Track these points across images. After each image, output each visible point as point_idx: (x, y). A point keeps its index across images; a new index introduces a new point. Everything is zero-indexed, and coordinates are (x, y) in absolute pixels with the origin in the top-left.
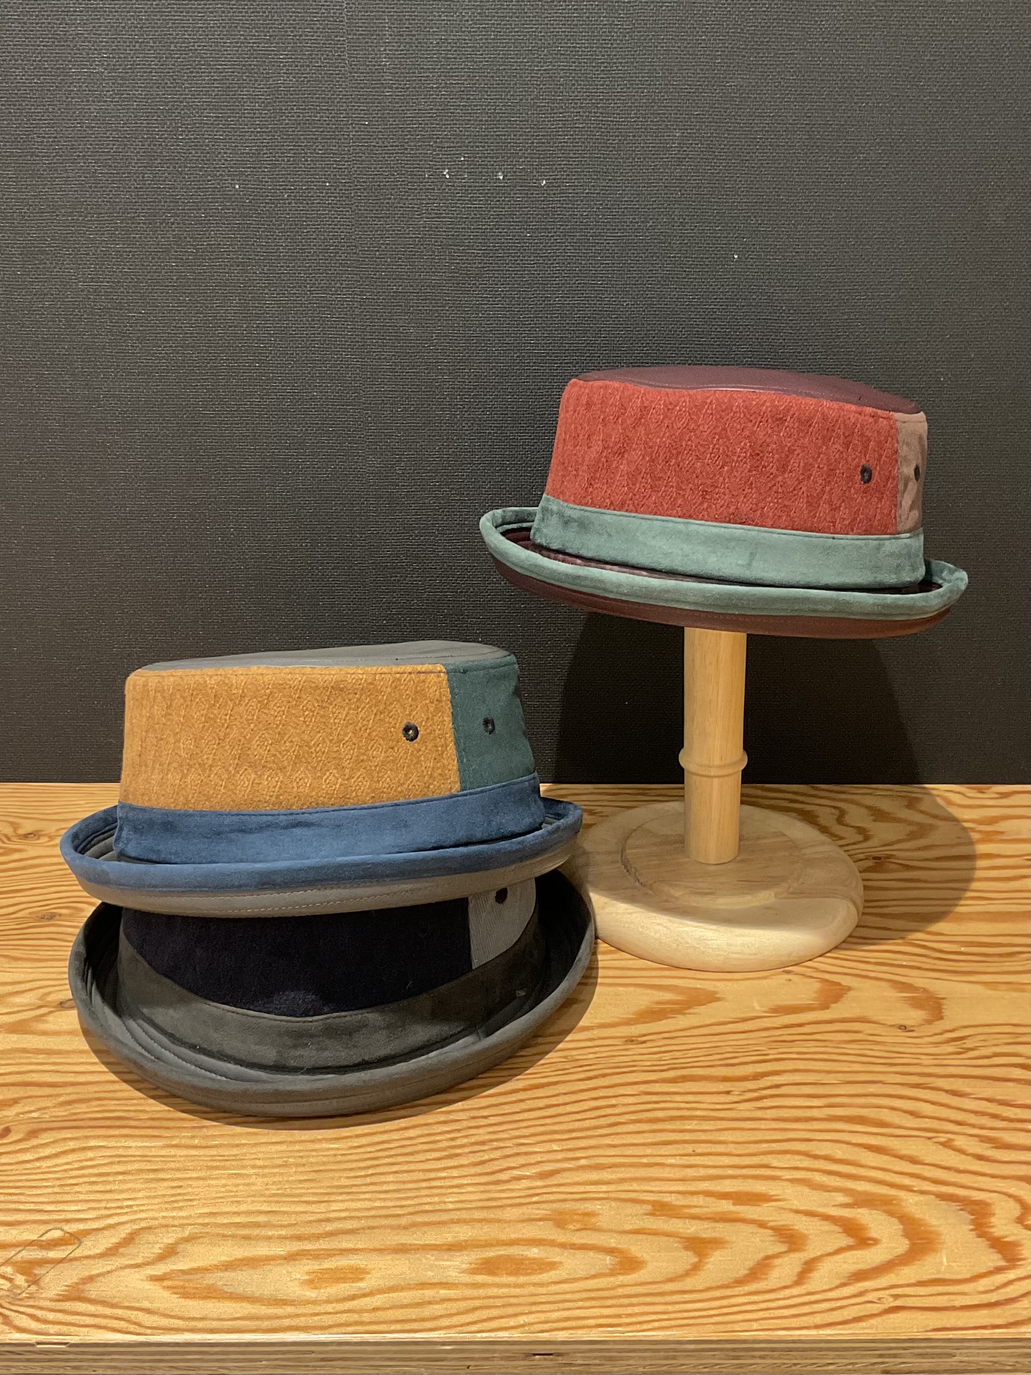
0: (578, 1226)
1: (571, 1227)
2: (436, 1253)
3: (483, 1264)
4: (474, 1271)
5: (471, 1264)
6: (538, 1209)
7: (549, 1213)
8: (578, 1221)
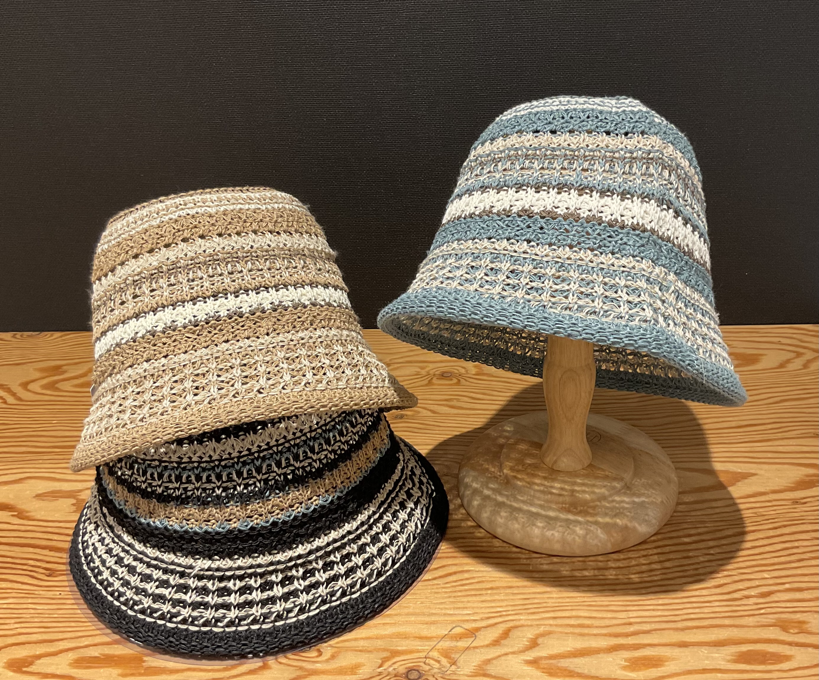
0: (796, 631)
1: (792, 631)
2: (707, 648)
3: (740, 656)
4: (736, 661)
5: (732, 656)
6: (767, 618)
7: (774, 621)
8: (795, 627)
